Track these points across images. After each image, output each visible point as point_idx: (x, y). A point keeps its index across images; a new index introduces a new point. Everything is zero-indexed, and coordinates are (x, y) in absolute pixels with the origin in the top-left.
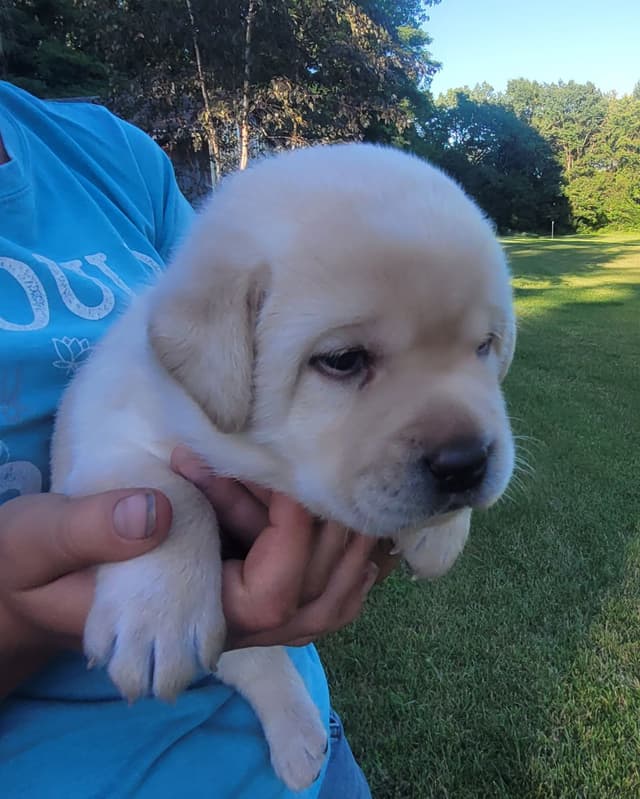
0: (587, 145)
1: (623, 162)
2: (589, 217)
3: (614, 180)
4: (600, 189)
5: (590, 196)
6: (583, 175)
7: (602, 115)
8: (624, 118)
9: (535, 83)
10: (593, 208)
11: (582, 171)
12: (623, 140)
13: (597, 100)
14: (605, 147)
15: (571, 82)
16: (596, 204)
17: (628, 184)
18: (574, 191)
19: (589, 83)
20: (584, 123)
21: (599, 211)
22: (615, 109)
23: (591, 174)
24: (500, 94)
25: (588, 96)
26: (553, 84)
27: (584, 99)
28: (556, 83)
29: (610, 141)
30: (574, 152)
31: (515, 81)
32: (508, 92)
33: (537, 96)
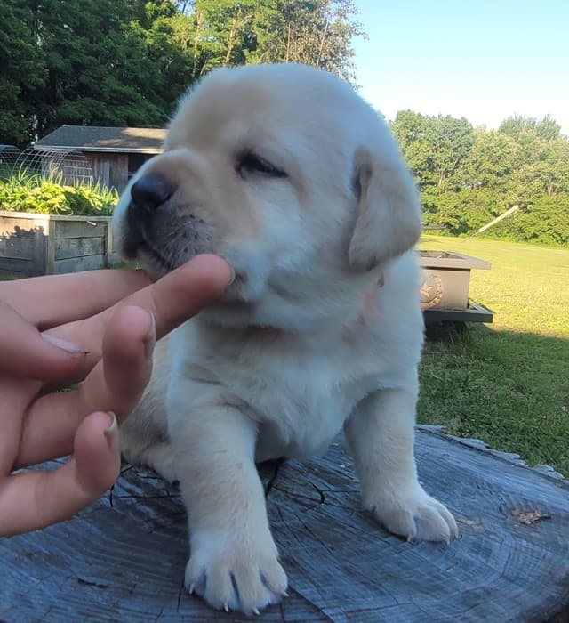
0: (457, 166)
1: (485, 184)
2: (453, 224)
3: (476, 196)
4: (464, 202)
5: (456, 207)
6: (452, 189)
7: (470, 144)
8: (488, 148)
9: (419, 115)
10: (457, 217)
11: (450, 187)
12: (487, 165)
13: (468, 132)
14: (471, 170)
15: (448, 116)
16: (460, 213)
17: (487, 200)
18: (442, 202)
19: (463, 118)
20: (455, 149)
21: (462, 220)
22: (482, 140)
23: (458, 190)
24: (390, 121)
25: (461, 128)
26: (434, 117)
27: (457, 130)
28: (437, 116)
29: (476, 165)
30: (446, 171)
31: (403, 112)
32: (397, 121)
33: (420, 124)
